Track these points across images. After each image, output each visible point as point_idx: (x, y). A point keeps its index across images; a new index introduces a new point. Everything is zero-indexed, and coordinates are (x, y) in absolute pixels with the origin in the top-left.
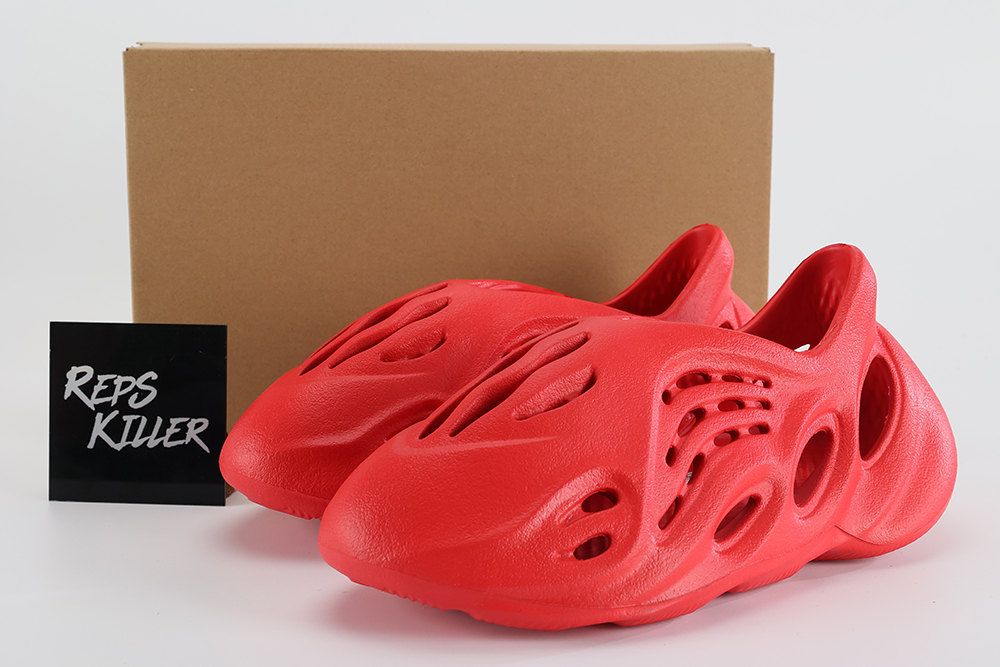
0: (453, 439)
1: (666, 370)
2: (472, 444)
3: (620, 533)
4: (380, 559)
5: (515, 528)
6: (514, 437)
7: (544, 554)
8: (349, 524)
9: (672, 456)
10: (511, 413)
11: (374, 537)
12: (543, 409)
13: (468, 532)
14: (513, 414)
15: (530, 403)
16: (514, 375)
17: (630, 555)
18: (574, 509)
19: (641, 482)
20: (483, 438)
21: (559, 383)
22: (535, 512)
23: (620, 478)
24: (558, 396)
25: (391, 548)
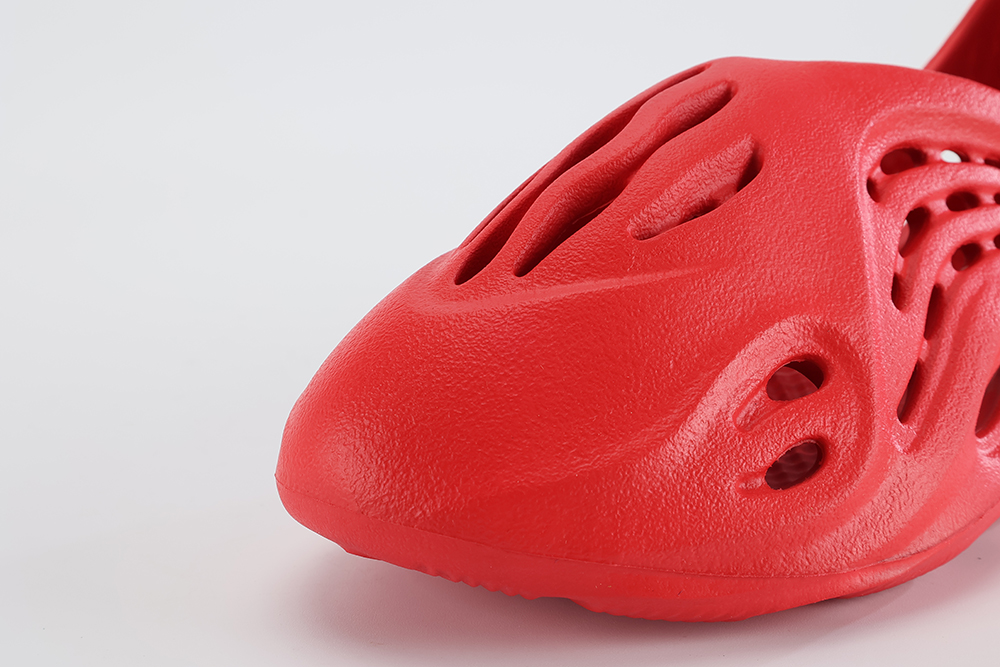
0: (522, 280)
1: (867, 142)
2: (560, 286)
3: (843, 437)
4: (412, 514)
5: (662, 439)
6: (634, 272)
7: (716, 484)
8: (342, 449)
9: (899, 292)
10: (624, 226)
11: (394, 473)
12: (678, 217)
13: (577, 454)
14: (629, 229)
15: (655, 207)
16: (617, 159)
17: (864, 474)
18: (756, 398)
19: (863, 339)
20: (579, 274)
21: (700, 170)
22: (693, 407)
23: (827, 336)
24: (702, 194)
25: (431, 493)
